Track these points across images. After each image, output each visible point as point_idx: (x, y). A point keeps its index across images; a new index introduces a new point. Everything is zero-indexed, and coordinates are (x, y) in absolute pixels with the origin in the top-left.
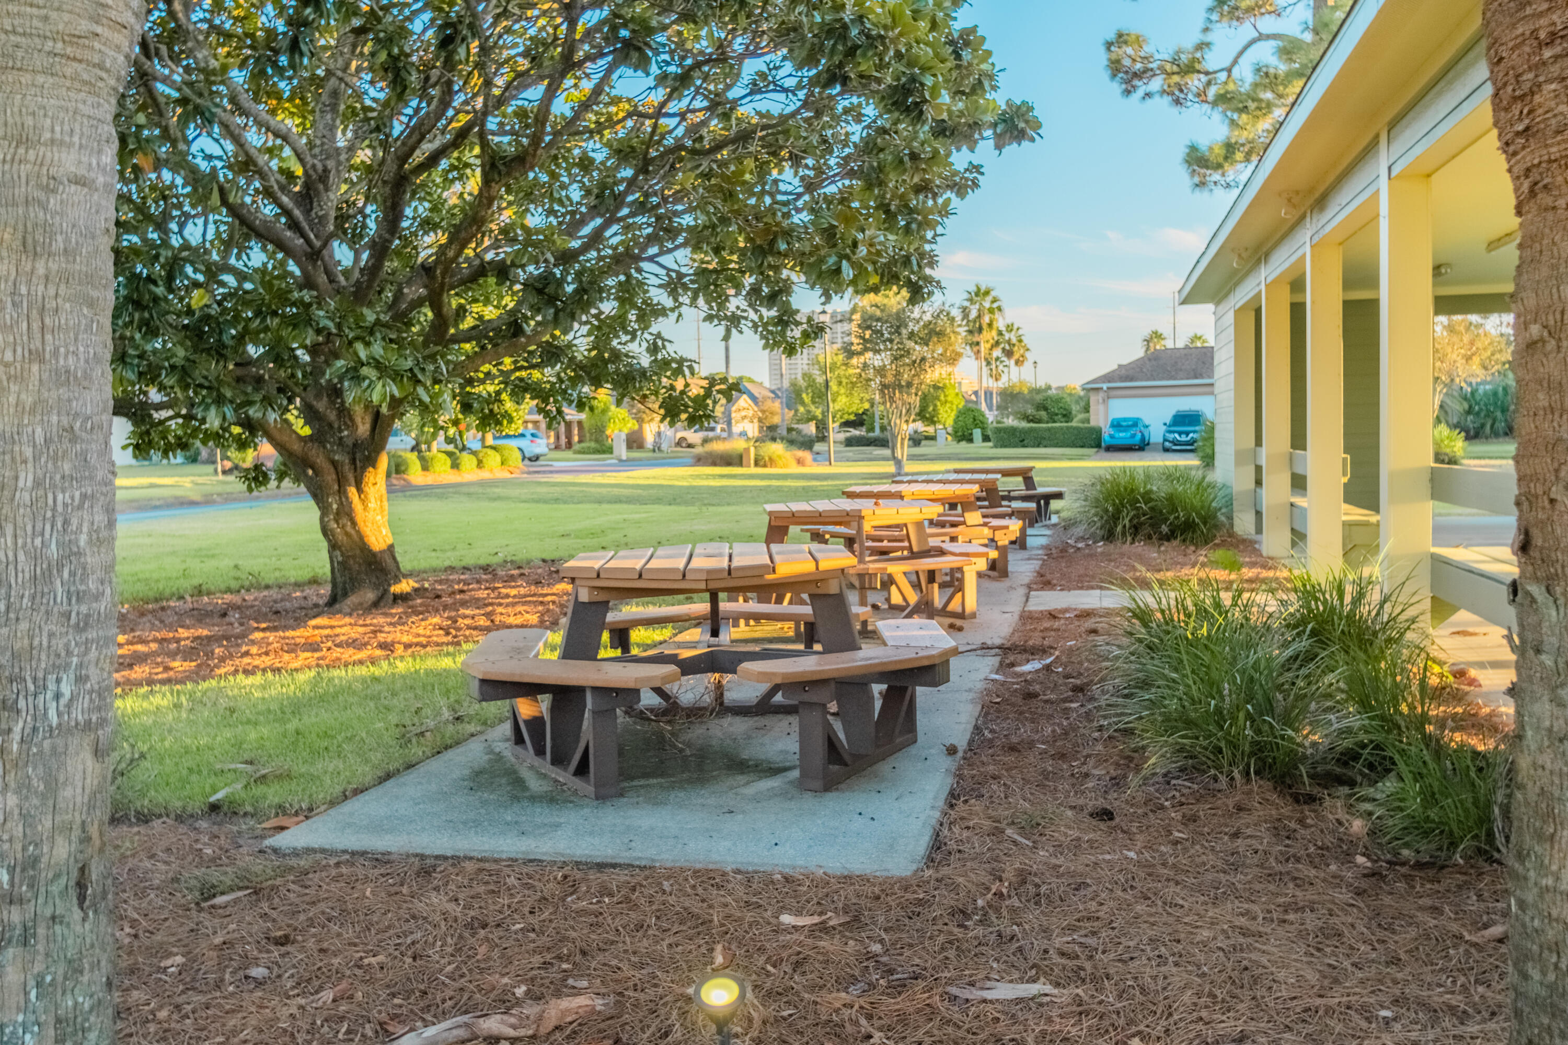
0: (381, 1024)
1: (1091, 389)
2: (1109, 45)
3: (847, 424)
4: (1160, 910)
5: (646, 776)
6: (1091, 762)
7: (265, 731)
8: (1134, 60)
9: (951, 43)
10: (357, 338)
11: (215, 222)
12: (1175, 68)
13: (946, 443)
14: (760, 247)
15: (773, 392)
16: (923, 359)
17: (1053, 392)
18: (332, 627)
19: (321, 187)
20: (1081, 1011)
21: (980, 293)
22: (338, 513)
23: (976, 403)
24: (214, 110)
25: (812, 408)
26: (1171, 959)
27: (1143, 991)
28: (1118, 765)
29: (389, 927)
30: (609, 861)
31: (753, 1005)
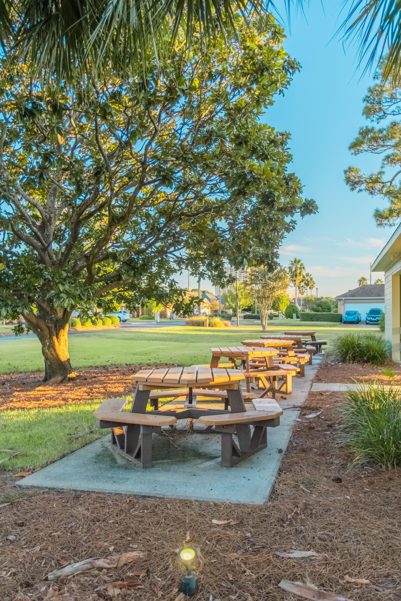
0: (58, 561)
1: (339, 299)
2: (346, 172)
3: (245, 310)
4: (358, 521)
5: (163, 459)
6: (334, 457)
7: (18, 436)
8: (355, 178)
9: (285, 179)
10: (59, 282)
11: (8, 234)
12: (371, 181)
13: (282, 318)
14: (212, 252)
15: (216, 297)
16: (274, 287)
17: (324, 300)
18: (45, 391)
19: (48, 224)
20: (326, 563)
21: (296, 261)
22: (49, 346)
23: (294, 303)
24: (10, 197)
25: (231, 303)
26: (362, 542)
27: (351, 555)
28: (344, 459)
29: (62, 520)
30: (147, 495)
31: (201, 558)
